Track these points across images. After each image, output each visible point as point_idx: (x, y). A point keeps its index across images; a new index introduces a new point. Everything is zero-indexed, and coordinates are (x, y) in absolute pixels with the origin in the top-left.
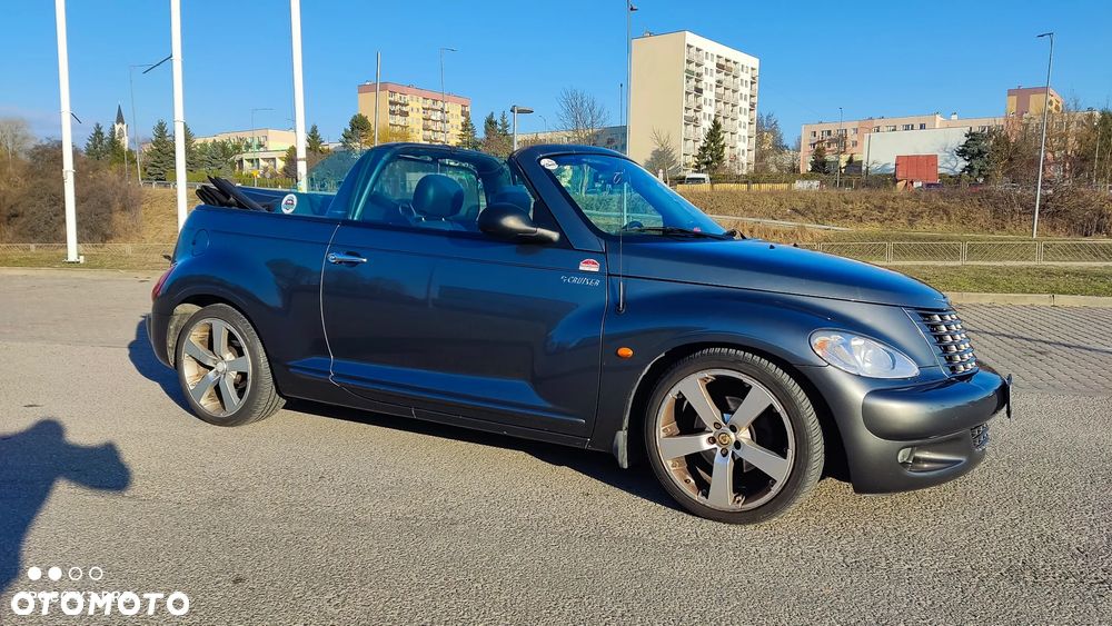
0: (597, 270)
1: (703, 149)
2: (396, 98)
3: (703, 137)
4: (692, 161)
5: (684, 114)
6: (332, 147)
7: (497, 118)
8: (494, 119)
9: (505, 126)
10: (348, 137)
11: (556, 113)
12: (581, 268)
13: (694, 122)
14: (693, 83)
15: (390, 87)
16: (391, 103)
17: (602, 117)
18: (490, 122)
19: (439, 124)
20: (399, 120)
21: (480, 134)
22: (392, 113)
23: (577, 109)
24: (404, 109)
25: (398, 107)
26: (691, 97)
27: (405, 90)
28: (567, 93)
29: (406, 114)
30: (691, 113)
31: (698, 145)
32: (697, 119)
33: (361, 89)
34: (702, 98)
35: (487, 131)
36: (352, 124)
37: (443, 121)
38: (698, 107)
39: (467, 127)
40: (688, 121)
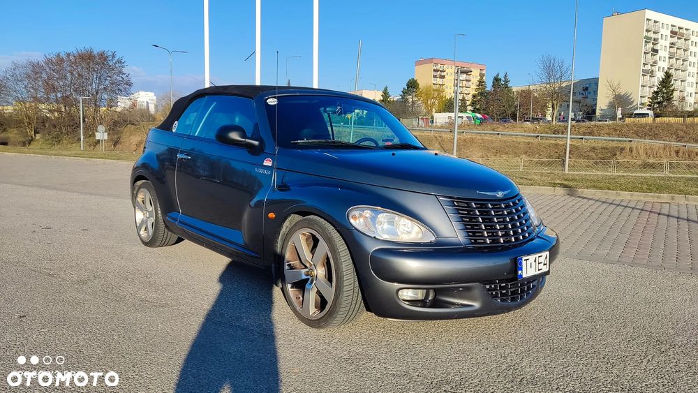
0: (270, 165)
1: (656, 93)
2: (438, 67)
3: (656, 84)
4: (646, 100)
5: (642, 68)
6: (395, 99)
7: (501, 77)
8: (500, 77)
9: (507, 81)
10: (405, 93)
11: (535, 71)
12: (264, 164)
13: (652, 73)
14: (650, 46)
15: (435, 61)
16: (435, 70)
17: (569, 72)
18: (497, 80)
19: (464, 82)
20: (439, 81)
21: (489, 87)
22: (435, 77)
23: (550, 69)
24: (443, 74)
25: (439, 73)
26: (649, 56)
27: (444, 62)
28: (543, 58)
29: (443, 77)
30: (648, 67)
31: (652, 90)
32: (653, 71)
33: (418, 63)
34: (658, 56)
35: (494, 85)
36: (408, 85)
37: (466, 80)
38: (655, 63)
39: (481, 83)
40: (645, 73)
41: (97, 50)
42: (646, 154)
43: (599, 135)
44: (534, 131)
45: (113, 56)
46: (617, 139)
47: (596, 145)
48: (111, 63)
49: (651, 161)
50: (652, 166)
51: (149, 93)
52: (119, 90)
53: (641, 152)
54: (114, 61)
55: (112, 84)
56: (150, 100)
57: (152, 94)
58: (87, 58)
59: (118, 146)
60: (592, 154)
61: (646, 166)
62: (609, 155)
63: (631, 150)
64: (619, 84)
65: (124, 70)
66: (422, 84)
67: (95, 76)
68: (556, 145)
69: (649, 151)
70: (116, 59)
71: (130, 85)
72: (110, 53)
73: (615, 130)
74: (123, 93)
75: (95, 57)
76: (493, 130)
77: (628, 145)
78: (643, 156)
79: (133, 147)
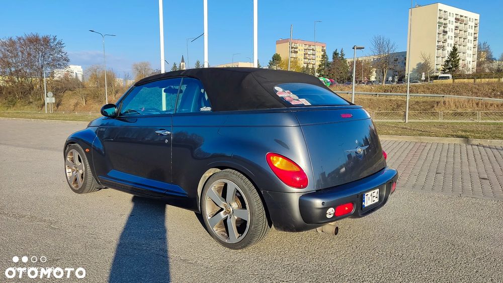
1: (447, 61)
2: (293, 45)
3: (447, 55)
4: (441, 68)
5: (437, 44)
6: (265, 68)
7: (339, 52)
8: (337, 52)
9: (343, 55)
10: (271, 64)
13: (443, 48)
14: (442, 28)
15: (290, 41)
16: (290, 48)
17: (394, 47)
18: (335, 54)
19: (311, 56)
20: (294, 55)
21: (330, 60)
22: (291, 52)
23: (380, 45)
24: (296, 50)
25: (293, 49)
26: (441, 36)
27: (297, 41)
29: (297, 52)
30: (441, 44)
31: (444, 60)
32: (444, 46)
33: (278, 42)
34: (447, 36)
35: (334, 58)
36: (273, 58)
37: (313, 55)
38: (445, 40)
39: (324, 56)
40: (439, 48)
41: (41, 35)
42: (456, 106)
43: (417, 93)
44: (371, 91)
45: (55, 39)
46: (431, 95)
47: (418, 100)
48: (52, 45)
49: (459, 110)
50: (461, 114)
51: (77, 66)
52: (59, 64)
53: (452, 104)
54: (55, 43)
55: (53, 60)
56: (78, 71)
57: (80, 67)
58: (34, 41)
59: (60, 107)
60: (416, 106)
61: (456, 114)
62: (429, 107)
63: (444, 103)
64: (430, 56)
65: (63, 50)
66: (283, 57)
67: (40, 55)
68: (390, 100)
69: (457, 104)
70: (57, 41)
71: (68, 61)
72: (52, 37)
73: (429, 89)
74: (62, 67)
75: (40, 40)
76: (341, 90)
77: (442, 100)
78: (453, 107)
79: (72, 107)
